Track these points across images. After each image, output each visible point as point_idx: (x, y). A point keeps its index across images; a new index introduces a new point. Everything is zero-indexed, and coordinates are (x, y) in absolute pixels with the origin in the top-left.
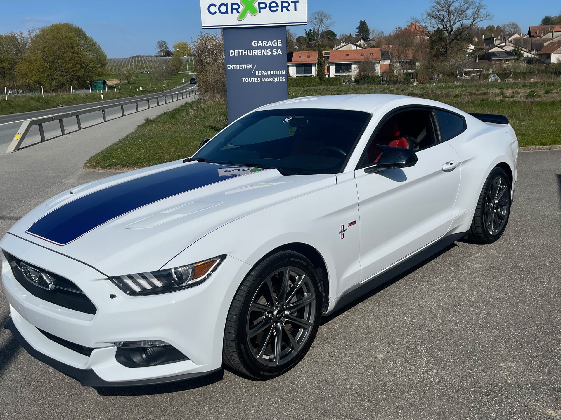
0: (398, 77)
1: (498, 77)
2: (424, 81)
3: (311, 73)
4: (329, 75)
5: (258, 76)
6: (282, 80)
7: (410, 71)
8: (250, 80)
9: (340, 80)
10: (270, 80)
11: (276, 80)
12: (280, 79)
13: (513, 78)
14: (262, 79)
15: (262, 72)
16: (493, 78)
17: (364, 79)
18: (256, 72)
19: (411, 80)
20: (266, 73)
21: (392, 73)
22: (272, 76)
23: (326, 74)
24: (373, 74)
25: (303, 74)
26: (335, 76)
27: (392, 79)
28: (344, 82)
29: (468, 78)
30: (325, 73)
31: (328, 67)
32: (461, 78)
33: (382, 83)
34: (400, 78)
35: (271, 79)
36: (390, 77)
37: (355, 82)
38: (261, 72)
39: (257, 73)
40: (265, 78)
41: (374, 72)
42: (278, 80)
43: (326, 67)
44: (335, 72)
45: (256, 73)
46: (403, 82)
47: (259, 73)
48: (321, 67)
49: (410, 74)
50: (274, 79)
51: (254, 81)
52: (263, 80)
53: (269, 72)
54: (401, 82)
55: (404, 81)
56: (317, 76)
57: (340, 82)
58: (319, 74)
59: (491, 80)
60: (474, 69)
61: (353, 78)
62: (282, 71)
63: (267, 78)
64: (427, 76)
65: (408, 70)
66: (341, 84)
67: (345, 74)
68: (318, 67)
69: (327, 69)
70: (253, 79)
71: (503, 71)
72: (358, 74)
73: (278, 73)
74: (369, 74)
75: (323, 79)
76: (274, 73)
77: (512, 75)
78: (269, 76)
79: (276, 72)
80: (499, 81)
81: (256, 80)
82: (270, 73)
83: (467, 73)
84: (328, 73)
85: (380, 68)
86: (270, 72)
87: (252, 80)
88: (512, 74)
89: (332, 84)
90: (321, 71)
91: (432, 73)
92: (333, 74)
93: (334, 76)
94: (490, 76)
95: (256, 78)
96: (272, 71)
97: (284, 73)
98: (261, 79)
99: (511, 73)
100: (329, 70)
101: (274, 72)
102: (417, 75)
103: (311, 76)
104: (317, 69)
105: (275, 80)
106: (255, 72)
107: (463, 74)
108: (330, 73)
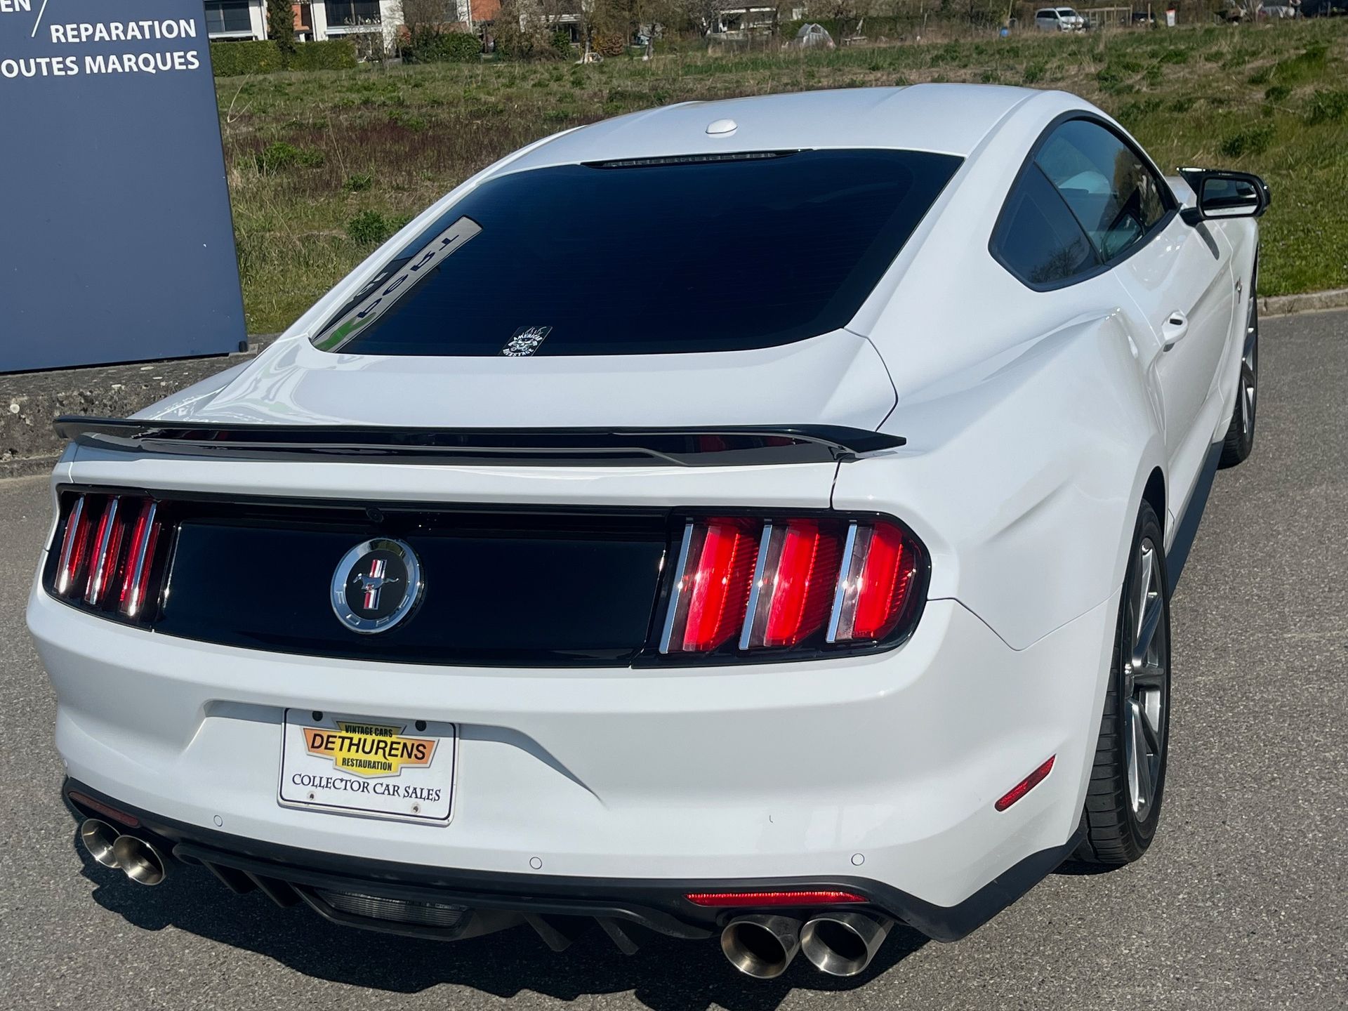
0: (532, 36)
1: (827, 32)
2: (612, 48)
3: (249, 28)
4: (309, 36)
5: (63, 50)
6: (187, 63)
7: (567, 18)
8: (28, 70)
9: (348, 51)
10: (127, 64)
11: (156, 67)
12: (176, 60)
13: (866, 35)
14: (88, 59)
15: (82, 26)
16: (814, 36)
17: (425, 45)
18: (53, 28)
19: (573, 45)
20: (101, 32)
21: (514, 25)
22: (135, 47)
23: (299, 33)
24: (452, 29)
25: (221, 31)
26: (330, 36)
27: (515, 42)
28: (361, 55)
29: (736, 35)
30: (296, 28)
31: (302, 6)
32: (716, 36)
33: (484, 56)
34: (541, 41)
35: (130, 61)
36: (509, 40)
37: (397, 56)
38: (78, 29)
39: (56, 32)
40: (100, 59)
41: (453, 22)
42: (164, 64)
43: (297, 9)
44: (328, 25)
45: (54, 35)
46: (550, 53)
47: (70, 33)
48: (282, 9)
49: (568, 26)
50: (147, 63)
51: (45, 73)
52: (94, 65)
53: (116, 29)
54: (542, 53)
55: (551, 48)
56: (270, 37)
57: (348, 55)
58: (276, 32)
59: (808, 39)
60: (748, 9)
61: (388, 44)
62: (182, 23)
63: (113, 58)
64: (619, 34)
65: (561, 14)
66: (352, 64)
67: (361, 30)
68: (269, 10)
69: (299, 13)
70: (43, 61)
71: (836, 15)
72: (404, 30)
73: (161, 30)
74: (441, 31)
75: (291, 48)
76: (143, 34)
77: (860, 24)
78: (119, 48)
79: (152, 28)
80: (831, 44)
81: (55, 67)
82: (125, 32)
83: (732, 22)
84: (307, 28)
85: (472, 11)
86: (121, 27)
87: (38, 65)
88: (861, 22)
89: (322, 63)
90: (283, 21)
91: (635, 24)
92: (322, 30)
93: (327, 39)
94: (801, 30)
95: (54, 60)
96: (132, 24)
97: (193, 34)
98: (80, 64)
99: (857, 19)
100: (307, 18)
101: (141, 29)
102: (590, 30)
103: (251, 38)
104: (265, 12)
105: (152, 64)
106: (44, 31)
107: (721, 25)
108: (311, 28)
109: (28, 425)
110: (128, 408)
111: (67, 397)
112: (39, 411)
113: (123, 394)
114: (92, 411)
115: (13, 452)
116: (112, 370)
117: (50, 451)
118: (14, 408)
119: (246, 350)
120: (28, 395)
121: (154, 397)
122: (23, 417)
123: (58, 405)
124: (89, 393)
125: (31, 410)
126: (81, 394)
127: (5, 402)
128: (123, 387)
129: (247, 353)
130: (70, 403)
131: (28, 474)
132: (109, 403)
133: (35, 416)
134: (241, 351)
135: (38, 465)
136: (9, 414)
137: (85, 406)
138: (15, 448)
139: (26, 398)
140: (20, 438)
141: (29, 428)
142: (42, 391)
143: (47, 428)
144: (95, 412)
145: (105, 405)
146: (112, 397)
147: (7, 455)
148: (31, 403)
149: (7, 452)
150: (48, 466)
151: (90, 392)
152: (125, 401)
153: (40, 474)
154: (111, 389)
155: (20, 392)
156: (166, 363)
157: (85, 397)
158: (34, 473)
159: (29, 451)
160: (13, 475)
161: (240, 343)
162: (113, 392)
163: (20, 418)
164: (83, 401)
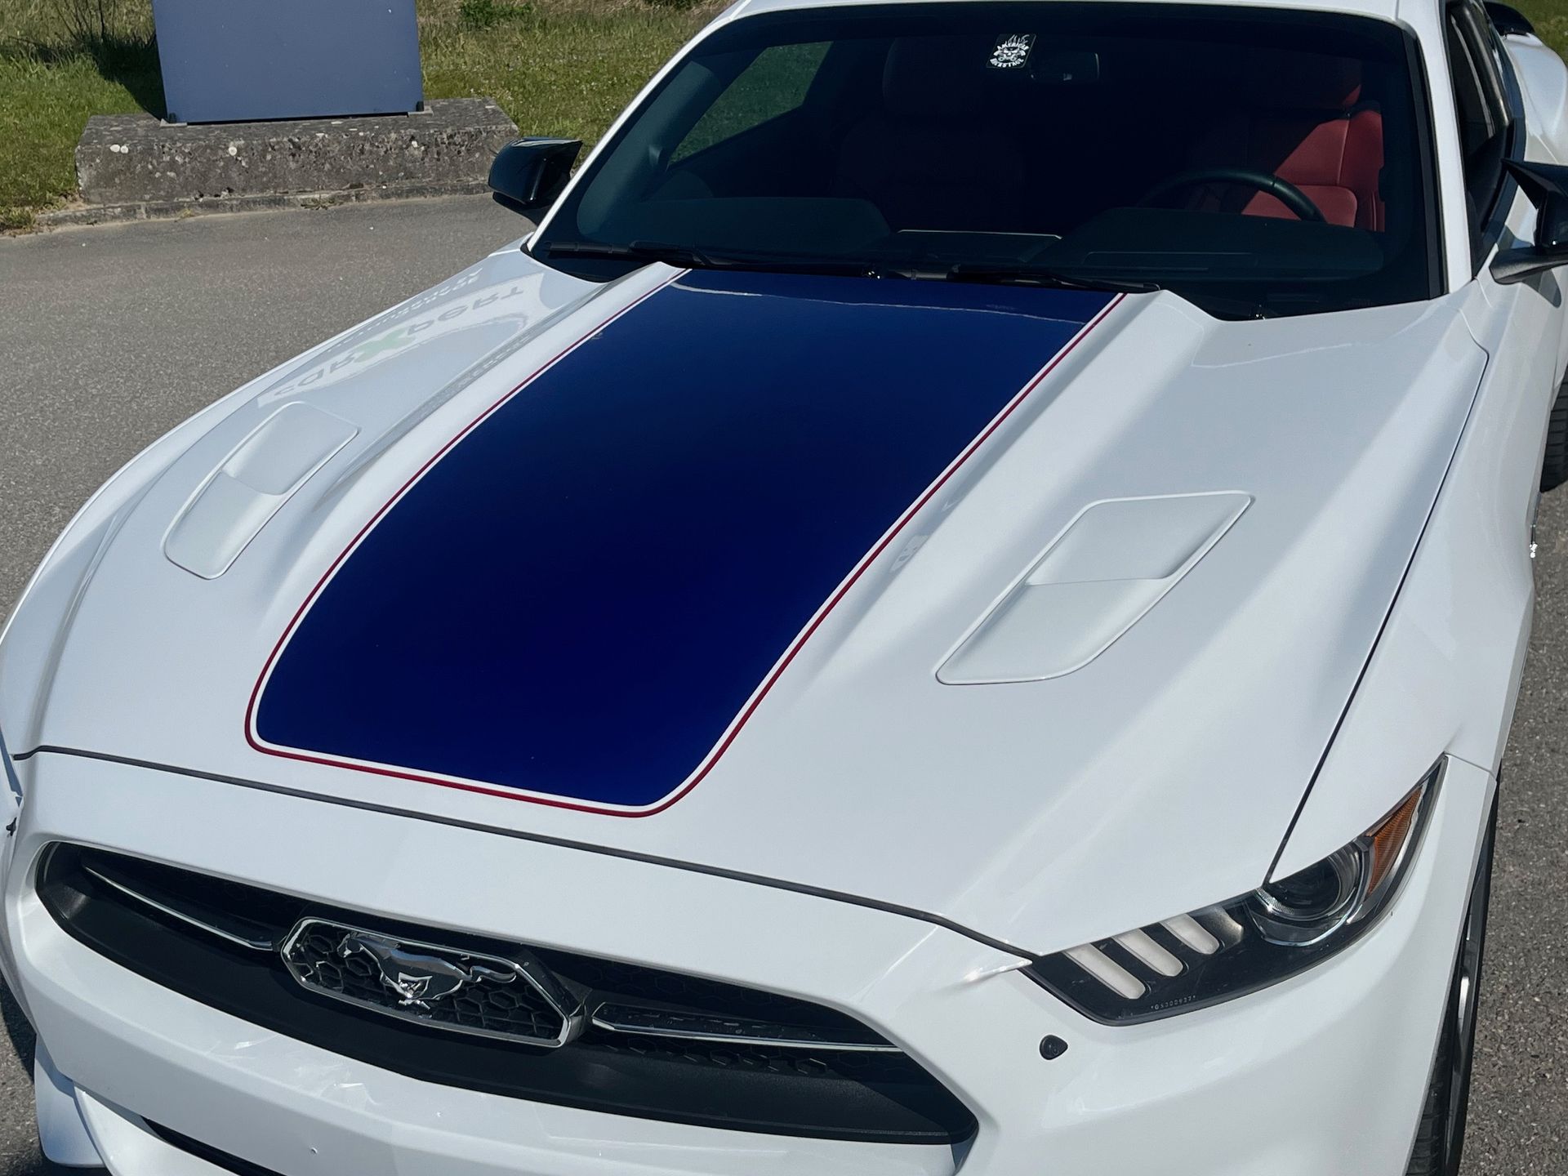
109: (243, 167)
110: (331, 155)
111: (278, 143)
112: (253, 154)
113: (326, 141)
114: (300, 156)
115: (230, 191)
116: (307, 123)
117: (262, 191)
118: (232, 151)
119: (423, 110)
120: (244, 140)
121: (354, 146)
122: (240, 159)
123: (270, 149)
124: (297, 140)
125: (247, 153)
126: (290, 140)
127: (225, 145)
128: (326, 136)
129: (423, 113)
130: (281, 148)
131: (246, 210)
132: (314, 150)
133: (250, 159)
134: (418, 110)
135: (255, 202)
136: (228, 156)
137: (294, 151)
138: (231, 187)
139: (243, 142)
140: (236, 178)
141: (244, 169)
142: (256, 136)
143: (260, 170)
144: (302, 157)
145: (311, 152)
146: (317, 145)
147: (225, 193)
148: (247, 147)
149: (225, 191)
150: (263, 204)
151: (298, 138)
152: (328, 149)
153: (256, 210)
154: (316, 137)
155: (236, 137)
156: (351, 119)
157: (294, 143)
158: (251, 210)
159: (244, 190)
160: (232, 210)
161: (418, 103)
162: (318, 139)
163: (237, 159)
164: (291, 147)
